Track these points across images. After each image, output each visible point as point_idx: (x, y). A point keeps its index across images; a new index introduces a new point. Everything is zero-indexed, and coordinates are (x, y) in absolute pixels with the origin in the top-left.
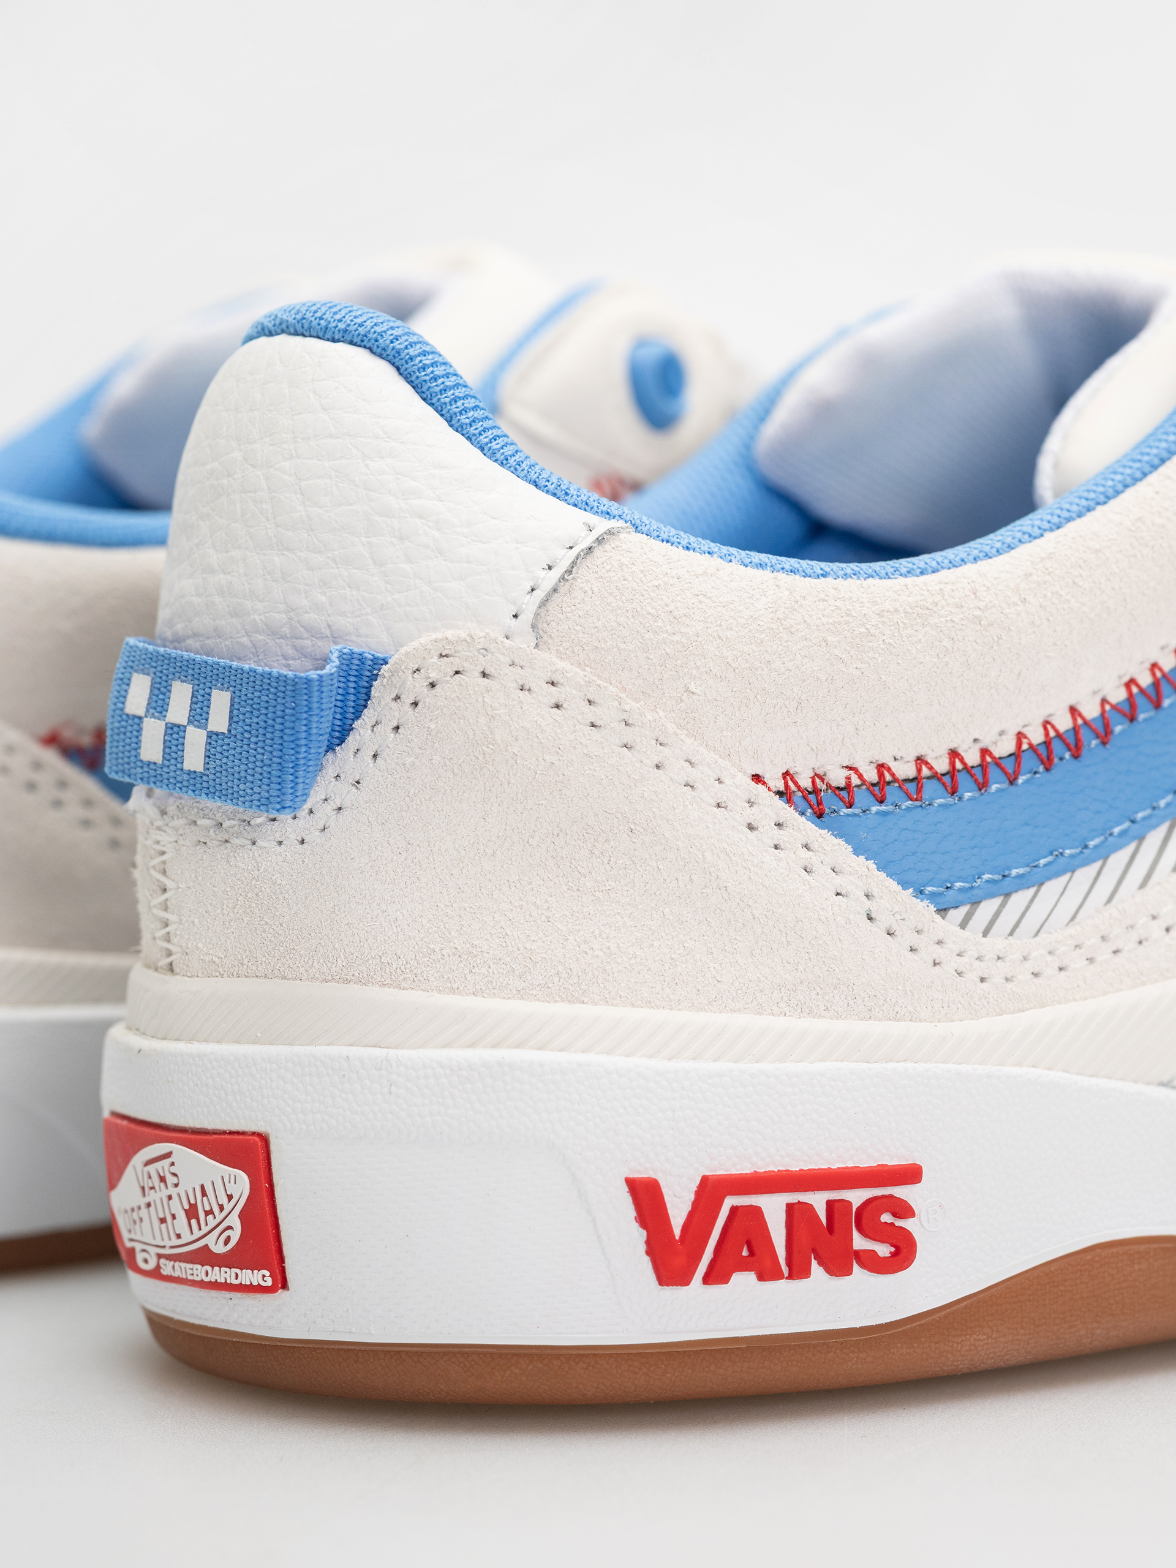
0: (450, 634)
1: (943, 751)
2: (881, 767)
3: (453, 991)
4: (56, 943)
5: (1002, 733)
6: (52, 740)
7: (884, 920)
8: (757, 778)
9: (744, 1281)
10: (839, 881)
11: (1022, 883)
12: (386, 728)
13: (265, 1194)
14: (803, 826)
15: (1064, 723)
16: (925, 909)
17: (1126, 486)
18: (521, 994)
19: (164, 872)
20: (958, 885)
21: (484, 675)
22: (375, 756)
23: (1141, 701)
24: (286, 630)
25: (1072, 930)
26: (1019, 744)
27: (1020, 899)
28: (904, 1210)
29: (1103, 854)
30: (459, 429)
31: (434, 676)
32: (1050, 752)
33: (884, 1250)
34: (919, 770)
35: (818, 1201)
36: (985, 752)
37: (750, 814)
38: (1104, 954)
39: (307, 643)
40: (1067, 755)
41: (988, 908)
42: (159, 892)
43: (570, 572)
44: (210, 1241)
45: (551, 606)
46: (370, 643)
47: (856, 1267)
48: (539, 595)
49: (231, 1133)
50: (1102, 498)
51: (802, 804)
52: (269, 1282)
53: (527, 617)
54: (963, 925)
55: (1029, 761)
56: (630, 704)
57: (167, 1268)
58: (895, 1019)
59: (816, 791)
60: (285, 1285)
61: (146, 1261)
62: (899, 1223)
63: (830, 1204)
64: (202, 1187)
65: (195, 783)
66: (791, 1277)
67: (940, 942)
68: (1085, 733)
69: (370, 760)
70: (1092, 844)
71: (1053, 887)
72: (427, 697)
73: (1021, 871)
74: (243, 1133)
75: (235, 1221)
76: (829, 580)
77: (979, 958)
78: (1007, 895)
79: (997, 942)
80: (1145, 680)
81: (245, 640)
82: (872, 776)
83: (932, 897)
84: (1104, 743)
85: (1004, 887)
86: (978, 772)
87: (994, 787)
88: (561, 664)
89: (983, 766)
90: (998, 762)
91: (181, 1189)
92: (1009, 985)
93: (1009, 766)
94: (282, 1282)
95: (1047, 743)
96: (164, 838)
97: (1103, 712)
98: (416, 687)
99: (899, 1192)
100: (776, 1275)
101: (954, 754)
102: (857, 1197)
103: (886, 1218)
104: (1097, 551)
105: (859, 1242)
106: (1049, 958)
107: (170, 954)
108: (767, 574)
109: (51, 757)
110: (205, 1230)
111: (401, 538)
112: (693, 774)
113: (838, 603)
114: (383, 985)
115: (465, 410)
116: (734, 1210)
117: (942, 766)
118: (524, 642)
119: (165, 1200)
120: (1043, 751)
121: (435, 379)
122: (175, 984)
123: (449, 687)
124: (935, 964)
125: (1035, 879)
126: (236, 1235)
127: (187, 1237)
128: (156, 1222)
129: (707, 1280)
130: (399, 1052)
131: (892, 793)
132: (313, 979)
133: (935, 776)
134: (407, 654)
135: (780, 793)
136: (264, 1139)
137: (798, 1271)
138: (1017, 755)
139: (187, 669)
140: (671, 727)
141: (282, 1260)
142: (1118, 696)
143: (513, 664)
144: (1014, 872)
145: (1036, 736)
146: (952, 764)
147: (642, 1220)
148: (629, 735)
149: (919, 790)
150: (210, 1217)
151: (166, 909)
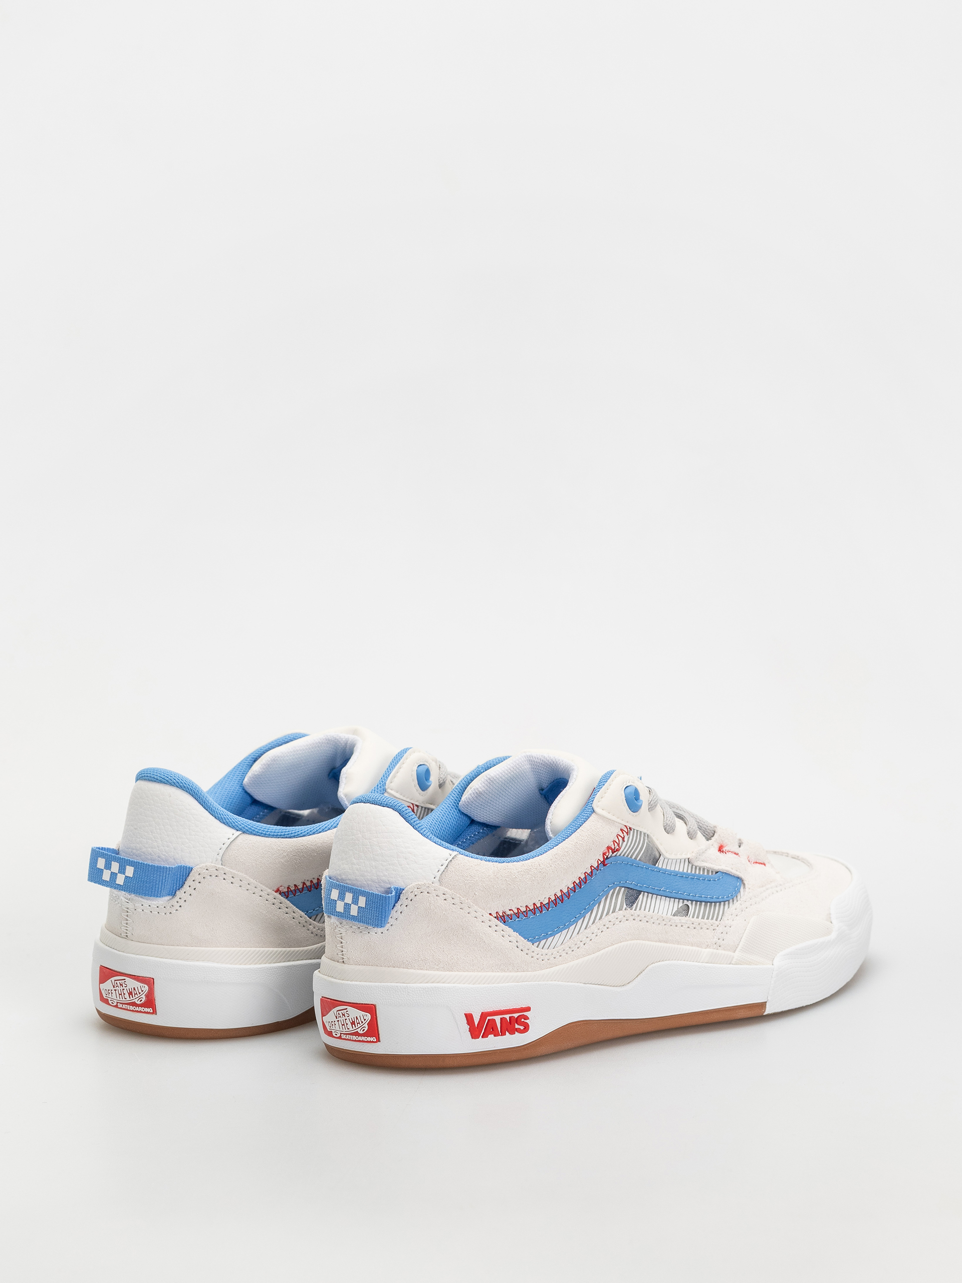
0: (419, 883)
1: (532, 904)
2: (518, 909)
3: (421, 969)
4: (279, 946)
5: (545, 898)
6: (277, 891)
7: (521, 948)
8: (490, 914)
9: (491, 1036)
10: (510, 939)
11: (551, 935)
12: (404, 906)
13: (375, 1019)
14: (501, 925)
15: (559, 894)
16: (530, 944)
17: (572, 833)
18: (438, 970)
19: (342, 938)
20: (537, 937)
21: (428, 893)
22: (401, 913)
23: (577, 887)
24: (377, 881)
25: (562, 946)
26: (549, 900)
27: (550, 939)
28: (527, 1018)
29: (568, 927)
30: (416, 829)
31: (416, 894)
32: (556, 902)
33: (522, 1028)
34: (527, 909)
35: (507, 1017)
36: (541, 903)
37: (490, 924)
38: (570, 952)
39: (382, 884)
40: (560, 902)
41: (543, 942)
42: (340, 943)
43: (447, 867)
44: (358, 1030)
45: (443, 875)
46: (400, 884)
47: (507, 1033)
48: (440, 872)
49: (365, 1004)
50: (567, 837)
51: (500, 919)
52: (375, 1040)
53: (437, 878)
54: (537, 947)
55: (552, 904)
56: (463, 899)
57: (343, 1036)
58: (523, 971)
59: (503, 916)
60: (379, 1041)
61: (336, 1035)
62: (525, 1021)
63: (510, 1018)
64: (357, 1017)
65: (354, 918)
66: (501, 1035)
67: (533, 952)
68: (564, 896)
69: (400, 913)
70: (566, 924)
71: (557, 936)
72: (414, 899)
73: (551, 933)
74: (369, 1004)
75: (366, 1025)
76: (505, 863)
77: (542, 955)
78: (547, 939)
79: (545, 951)
80: (577, 882)
81: (365, 882)
82: (516, 911)
83: (531, 941)
84: (568, 898)
85: (546, 937)
86: (540, 908)
87: (544, 912)
88: (446, 889)
89: (541, 906)
90: (544, 905)
91: (350, 1018)
92: (549, 961)
93: (547, 906)
94: (378, 1040)
95: (555, 900)
96: (342, 931)
97: (568, 891)
98: (411, 896)
99: (525, 1013)
100: (499, 1035)
101: (534, 904)
102: (516, 1015)
103: (523, 1020)
104: (567, 852)
105: (517, 1026)
106: (558, 954)
107: (343, 959)
108: (491, 863)
109: (277, 895)
110: (357, 1027)
111: (406, 859)
112: (477, 914)
113: (508, 870)
114: (403, 968)
115: (407, 814)
116: (489, 1020)
117: (532, 907)
118: (437, 884)
119: (344, 1020)
120: (554, 902)
121: (409, 816)
122: (345, 966)
123: (420, 896)
124: (532, 957)
125: (553, 935)
126: (366, 1029)
127: (352, 1029)
128: (341, 1025)
129: (482, 1037)
130: (410, 984)
131: (521, 915)
132: (385, 966)
133: (530, 910)
134: (409, 888)
135: (495, 917)
136: (375, 1006)
137: (503, 1034)
138: (548, 903)
139: (350, 890)
140: (471, 903)
141: (379, 1035)
142: (571, 886)
143: (435, 890)
144: (549, 933)
145: (553, 898)
146: (534, 907)
147: (468, 1023)
148: (462, 906)
149: (527, 914)
150: (359, 1024)
151: (342, 947)
